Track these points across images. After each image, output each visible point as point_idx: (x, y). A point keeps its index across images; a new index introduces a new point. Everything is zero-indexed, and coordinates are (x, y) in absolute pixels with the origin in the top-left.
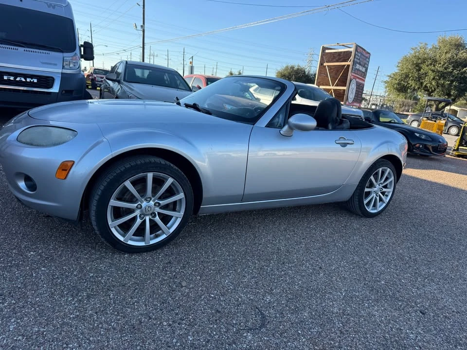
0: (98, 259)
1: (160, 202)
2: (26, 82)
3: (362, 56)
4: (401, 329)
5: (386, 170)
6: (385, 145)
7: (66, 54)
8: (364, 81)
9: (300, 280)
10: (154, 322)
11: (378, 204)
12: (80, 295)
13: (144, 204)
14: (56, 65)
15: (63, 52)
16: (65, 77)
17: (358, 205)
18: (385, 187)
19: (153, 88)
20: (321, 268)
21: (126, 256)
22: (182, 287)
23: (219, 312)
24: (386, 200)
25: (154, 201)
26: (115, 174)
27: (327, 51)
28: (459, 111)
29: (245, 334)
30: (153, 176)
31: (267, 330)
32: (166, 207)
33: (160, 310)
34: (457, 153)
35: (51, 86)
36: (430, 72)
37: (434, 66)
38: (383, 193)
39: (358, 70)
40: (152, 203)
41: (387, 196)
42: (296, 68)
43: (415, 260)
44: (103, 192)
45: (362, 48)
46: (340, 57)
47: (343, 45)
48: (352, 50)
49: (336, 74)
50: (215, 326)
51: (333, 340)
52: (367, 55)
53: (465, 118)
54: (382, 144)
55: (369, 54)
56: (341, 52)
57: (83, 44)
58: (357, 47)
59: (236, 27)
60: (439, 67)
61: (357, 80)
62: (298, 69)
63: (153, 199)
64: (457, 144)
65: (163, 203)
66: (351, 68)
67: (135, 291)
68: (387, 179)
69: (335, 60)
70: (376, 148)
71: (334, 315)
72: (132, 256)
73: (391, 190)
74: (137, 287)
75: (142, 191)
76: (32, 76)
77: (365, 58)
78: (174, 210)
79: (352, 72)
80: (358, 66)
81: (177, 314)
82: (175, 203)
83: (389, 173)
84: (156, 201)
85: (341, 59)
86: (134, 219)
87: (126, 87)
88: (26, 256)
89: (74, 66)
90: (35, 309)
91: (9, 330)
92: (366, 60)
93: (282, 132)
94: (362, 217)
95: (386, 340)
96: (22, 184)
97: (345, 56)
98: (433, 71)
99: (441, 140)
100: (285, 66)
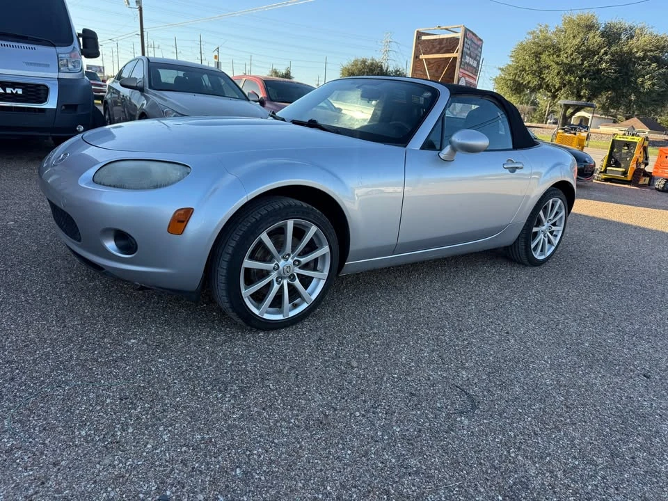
0: (226, 341)
1: (301, 260)
2: (6, 93)
3: (473, 45)
4: (630, 398)
5: (556, 202)
6: (558, 167)
7: (60, 49)
8: (475, 79)
9: (491, 349)
10: (343, 414)
11: (547, 246)
12: (231, 390)
13: (282, 263)
14: (48, 66)
15: (55, 46)
16: (63, 85)
17: (523, 251)
18: (554, 224)
19: (196, 97)
20: (507, 333)
21: (261, 334)
22: (353, 368)
23: (415, 395)
24: (556, 242)
25: (293, 258)
26: (249, 224)
27: (424, 38)
28: (590, 118)
29: (459, 419)
30: (294, 224)
31: (481, 411)
32: (306, 266)
33: (341, 398)
34: (604, 177)
35: (44, 100)
36: (555, 66)
37: (558, 56)
38: (551, 233)
39: (468, 64)
40: (290, 261)
41: (556, 236)
42: (369, 62)
43: (612, 315)
44: (235, 249)
45: (474, 34)
46: (443, 46)
47: (446, 29)
48: (460, 35)
49: (437, 71)
50: (419, 412)
51: (561, 416)
52: (479, 43)
53: (599, 128)
54: (554, 166)
55: (481, 40)
56: (443, 39)
57: (81, 32)
58: (466, 30)
59: (287, 3)
60: (563, 58)
61: (467, 79)
62: (372, 64)
63: (292, 256)
64: (605, 162)
65: (304, 260)
66: (458, 61)
67: (297, 377)
68: (557, 213)
69: (434, 51)
70: (548, 172)
71: (550, 388)
72: (269, 334)
73: (561, 228)
74: (297, 372)
75: (280, 245)
76: (14, 85)
77: (476, 47)
78: (315, 269)
79: (460, 67)
80: (468, 59)
81: (365, 401)
82: (316, 260)
83: (560, 206)
84: (296, 258)
85: (443, 48)
86: (270, 285)
87: (156, 97)
88: (128, 345)
89: (74, 66)
90: (182, 413)
91: (165, 442)
92: (477, 49)
93: (442, 156)
94: (526, 266)
95: (621, 411)
96: (111, 245)
97: (451, 44)
98: (557, 63)
99: (587, 159)
100: (353, 59)
